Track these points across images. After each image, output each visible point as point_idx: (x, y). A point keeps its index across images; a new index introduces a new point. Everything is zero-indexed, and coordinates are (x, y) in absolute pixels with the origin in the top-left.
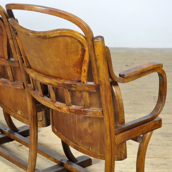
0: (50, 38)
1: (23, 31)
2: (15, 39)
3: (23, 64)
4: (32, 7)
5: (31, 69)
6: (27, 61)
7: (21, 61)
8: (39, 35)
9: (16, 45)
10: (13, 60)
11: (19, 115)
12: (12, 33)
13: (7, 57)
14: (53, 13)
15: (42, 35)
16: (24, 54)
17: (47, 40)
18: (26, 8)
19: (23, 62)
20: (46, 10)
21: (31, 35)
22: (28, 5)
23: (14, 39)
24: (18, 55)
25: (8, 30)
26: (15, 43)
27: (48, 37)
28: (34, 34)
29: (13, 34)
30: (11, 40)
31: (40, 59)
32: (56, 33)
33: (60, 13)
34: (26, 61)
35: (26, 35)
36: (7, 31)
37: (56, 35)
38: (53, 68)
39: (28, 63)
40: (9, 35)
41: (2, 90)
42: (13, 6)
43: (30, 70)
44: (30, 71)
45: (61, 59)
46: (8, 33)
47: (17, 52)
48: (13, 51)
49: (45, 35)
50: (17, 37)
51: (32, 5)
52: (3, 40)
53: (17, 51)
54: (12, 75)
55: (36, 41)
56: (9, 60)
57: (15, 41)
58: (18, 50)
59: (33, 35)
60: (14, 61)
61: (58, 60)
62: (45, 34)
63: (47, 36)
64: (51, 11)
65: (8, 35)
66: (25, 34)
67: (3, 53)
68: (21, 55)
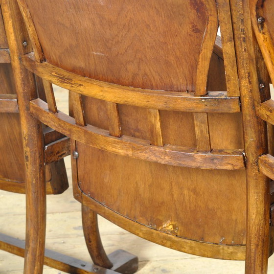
2: (245, 40)
11: (166, 232)
12: (238, 24)
13: (202, 88)
23: (240, 40)
26: (242, 50)
29: (243, 26)
40: (226, 29)
41: (108, 172)
46: (222, 25)
47: (245, 75)
50: (263, 33)
57: (243, 45)
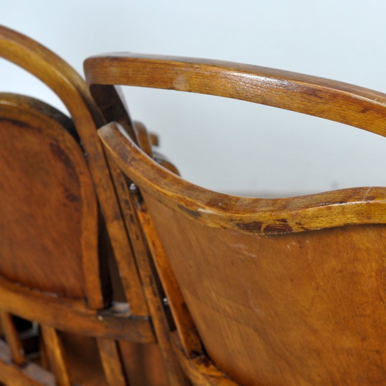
0: (308, 233)
1: (170, 193)
2: (135, 219)
3: (172, 335)
4: (214, 76)
5: (207, 365)
6: (191, 327)
7: (161, 321)
8: (248, 217)
9: (138, 246)
10: (128, 314)
12: (120, 191)
13: (97, 298)
14: (326, 107)
15: (264, 216)
16: (177, 292)
17: (291, 245)
18: (181, 78)
19: (173, 328)
20: (287, 90)
21: (210, 215)
22: (190, 64)
23: (127, 218)
24: (148, 293)
25: (100, 175)
26: (133, 237)
27: (296, 229)
28: (224, 209)
29: (124, 196)
30: (115, 223)
31: (256, 330)
32: (343, 212)
33: (366, 108)
34: (183, 325)
35: (185, 214)
36: (97, 180)
37: (339, 221)
38: (318, 379)
39: (193, 337)
40: (107, 198)
42: (114, 70)
43: (203, 369)
44: (203, 374)
45: (364, 339)
46: (100, 190)
47: (146, 280)
48: (125, 271)
49: (284, 220)
50: (144, 211)
51: (213, 64)
52: (79, 222)
53: (145, 272)
54: (121, 379)
55: (235, 246)
56: (107, 312)
57: (133, 229)
58: (149, 269)
59: (221, 219)
60: (130, 318)
61: (348, 342)
62: (284, 215)
63: (291, 223)
64: (313, 93)
65: (102, 197)
66: (178, 209)
67: (81, 278)
68: (163, 295)
